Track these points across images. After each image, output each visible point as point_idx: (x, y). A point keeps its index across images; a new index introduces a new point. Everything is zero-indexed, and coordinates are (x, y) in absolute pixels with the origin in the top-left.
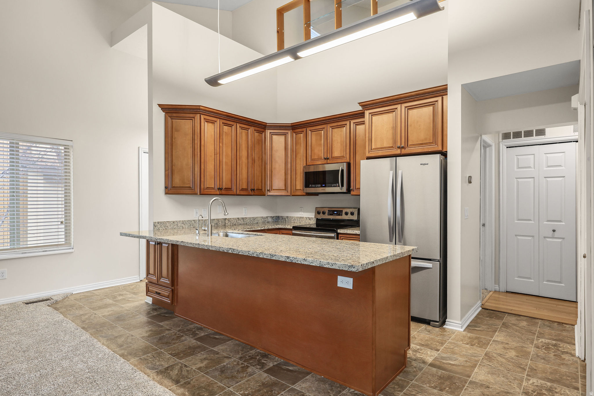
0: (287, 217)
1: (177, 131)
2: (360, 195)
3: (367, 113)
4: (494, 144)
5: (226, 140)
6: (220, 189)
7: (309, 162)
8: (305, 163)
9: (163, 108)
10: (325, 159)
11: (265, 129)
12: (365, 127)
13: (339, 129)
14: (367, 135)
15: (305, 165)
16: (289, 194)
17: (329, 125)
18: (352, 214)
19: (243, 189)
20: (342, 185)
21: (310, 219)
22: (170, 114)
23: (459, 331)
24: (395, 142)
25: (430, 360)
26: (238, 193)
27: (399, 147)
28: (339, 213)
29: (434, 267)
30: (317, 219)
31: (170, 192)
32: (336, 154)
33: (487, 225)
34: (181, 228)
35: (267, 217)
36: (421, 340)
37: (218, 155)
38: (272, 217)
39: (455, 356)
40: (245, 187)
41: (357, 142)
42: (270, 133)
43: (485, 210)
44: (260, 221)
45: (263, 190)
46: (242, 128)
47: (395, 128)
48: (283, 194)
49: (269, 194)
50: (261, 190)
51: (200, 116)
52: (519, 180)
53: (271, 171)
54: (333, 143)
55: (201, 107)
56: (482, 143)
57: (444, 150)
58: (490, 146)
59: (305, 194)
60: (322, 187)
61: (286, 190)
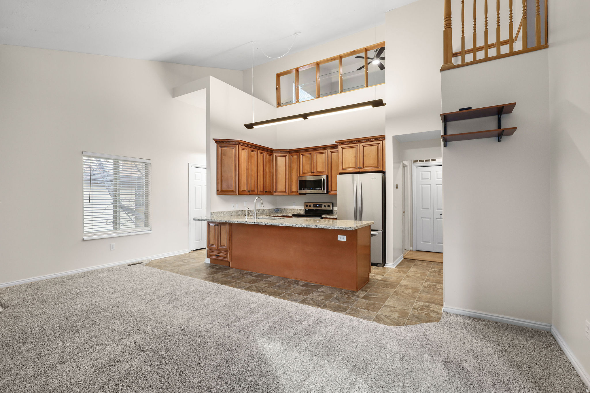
0: (284, 209)
1: (225, 155)
2: (337, 195)
3: (340, 147)
4: (409, 165)
5: (252, 160)
6: (249, 191)
7: (301, 174)
8: (298, 174)
9: (216, 141)
10: (312, 173)
11: (273, 153)
12: (339, 155)
13: (321, 155)
14: (340, 160)
15: (298, 176)
16: (288, 194)
17: (314, 152)
18: (329, 206)
19: (261, 192)
20: (324, 189)
21: (300, 210)
22: (220, 145)
23: (392, 268)
24: (356, 164)
25: (380, 279)
26: (258, 193)
27: (359, 168)
28: (320, 206)
29: (379, 234)
30: (305, 210)
31: (220, 193)
32: (319, 169)
33: (406, 212)
34: (225, 216)
35: (271, 209)
36: (374, 272)
37: (248, 170)
38: (274, 209)
39: (392, 277)
40: (262, 190)
41: (332, 162)
42: (276, 155)
43: (404, 203)
44: (268, 212)
45: (272, 192)
46: (260, 153)
47: (356, 157)
48: (284, 194)
49: (275, 194)
50: (271, 191)
51: (239, 146)
52: (423, 186)
53: (277, 180)
54: (317, 163)
55: (240, 141)
56: (403, 165)
57: (384, 170)
58: (407, 166)
59: (298, 194)
60: (310, 190)
61: (285, 191)
